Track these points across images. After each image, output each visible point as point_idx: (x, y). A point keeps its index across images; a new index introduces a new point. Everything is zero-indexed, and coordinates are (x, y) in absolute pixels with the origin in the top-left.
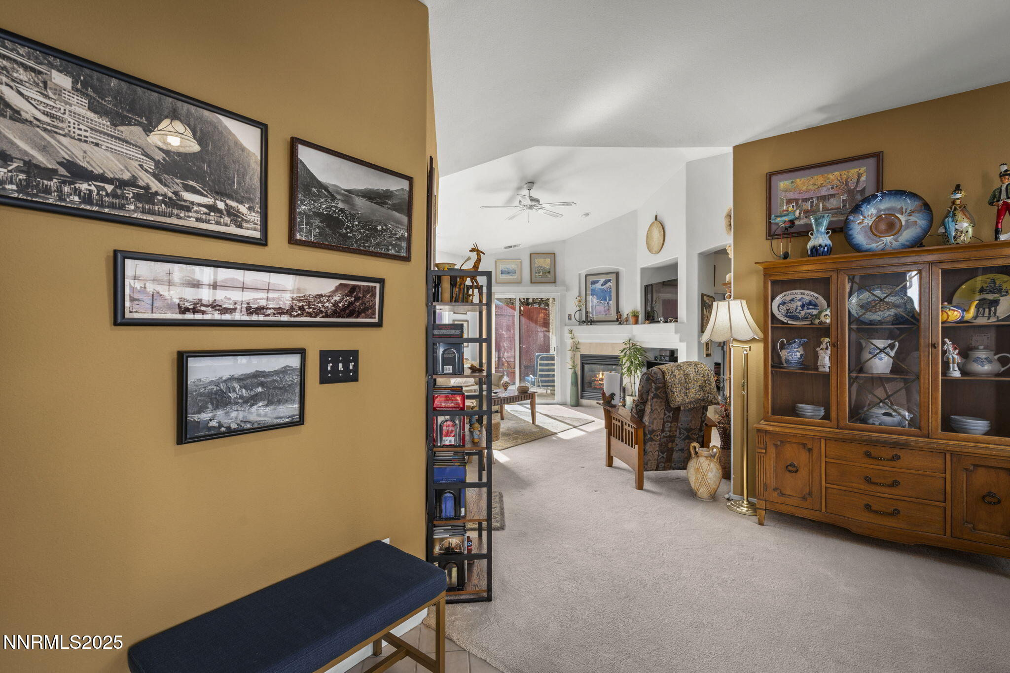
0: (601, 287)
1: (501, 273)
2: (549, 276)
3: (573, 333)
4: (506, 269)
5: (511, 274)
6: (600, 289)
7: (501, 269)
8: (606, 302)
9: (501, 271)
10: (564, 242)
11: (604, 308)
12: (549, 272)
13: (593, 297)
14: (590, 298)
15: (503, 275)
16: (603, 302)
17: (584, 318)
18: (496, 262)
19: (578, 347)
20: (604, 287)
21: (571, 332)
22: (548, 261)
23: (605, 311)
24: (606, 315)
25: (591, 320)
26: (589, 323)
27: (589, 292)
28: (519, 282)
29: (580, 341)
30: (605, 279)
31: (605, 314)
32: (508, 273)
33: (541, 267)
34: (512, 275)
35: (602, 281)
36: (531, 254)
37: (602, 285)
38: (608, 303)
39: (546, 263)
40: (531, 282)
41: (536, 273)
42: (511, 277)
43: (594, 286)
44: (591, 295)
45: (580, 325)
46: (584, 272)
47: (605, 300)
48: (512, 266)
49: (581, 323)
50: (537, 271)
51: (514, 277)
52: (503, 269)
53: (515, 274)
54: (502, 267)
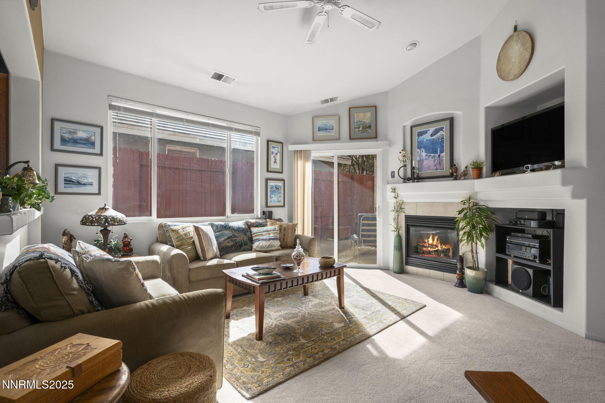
0: (430, 138)
1: (319, 130)
2: (369, 131)
3: (396, 191)
4: (324, 126)
5: (329, 131)
6: (429, 140)
7: (318, 126)
8: (437, 155)
9: (318, 128)
10: (386, 93)
11: (434, 161)
12: (370, 127)
13: (420, 150)
14: (416, 151)
15: (320, 132)
16: (432, 155)
17: (409, 175)
18: (313, 119)
19: (402, 207)
20: (434, 137)
21: (394, 190)
22: (369, 114)
23: (435, 165)
24: (437, 169)
25: (418, 176)
26: (416, 181)
27: (415, 144)
28: (338, 139)
29: (405, 200)
30: (434, 128)
31: (435, 168)
32: (326, 129)
33: (361, 122)
34: (329, 132)
35: (432, 130)
36: (350, 109)
37: (432, 135)
38: (439, 156)
39: (366, 117)
40: (350, 138)
41: (355, 128)
42: (329, 134)
43: (421, 138)
44: (418, 148)
45: (404, 182)
46: (408, 123)
47: (436, 152)
48: (332, 122)
49: (406, 180)
50: (356, 126)
51: (331, 134)
52: (321, 126)
53: (333, 131)
54: (320, 123)
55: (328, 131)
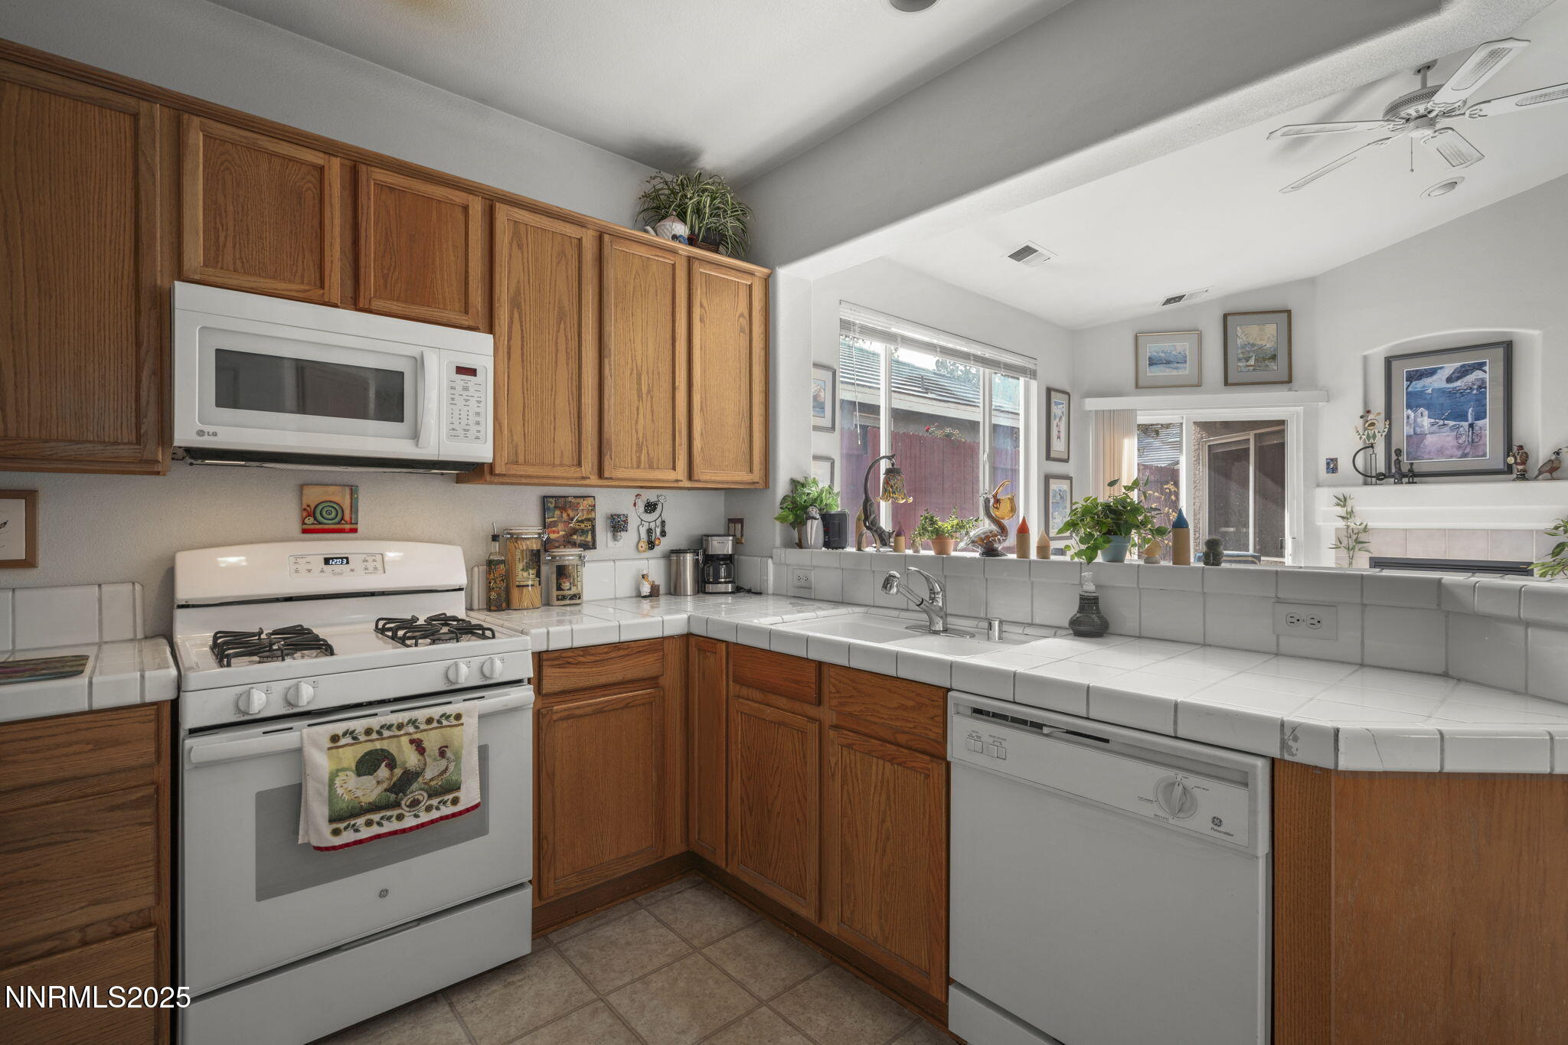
0: (1444, 385)
1: (1150, 365)
2: (1273, 366)
3: (1349, 502)
4: (1163, 355)
5: (1176, 365)
6: (1442, 391)
7: (1148, 354)
8: (1465, 424)
9: (1149, 358)
10: (1311, 282)
11: (1457, 438)
12: (1274, 357)
13: (1415, 412)
14: (1403, 413)
15: (1154, 368)
16: (1451, 423)
17: (1381, 467)
18: (1136, 338)
19: (1361, 540)
20: (1458, 384)
21: (1343, 501)
22: (1271, 329)
23: (1459, 447)
24: (1465, 455)
25: (1411, 470)
26: (1405, 480)
27: (1400, 399)
28: (1196, 384)
29: (1371, 525)
30: (1458, 364)
31: (1459, 453)
32: (1168, 362)
33: (1253, 345)
34: (1177, 368)
35: (1450, 368)
36: (1225, 316)
37: (1449, 380)
38: (1471, 426)
39: (1267, 335)
40: (1226, 383)
41: (1240, 360)
42: (1175, 373)
43: (1418, 385)
44: (1409, 407)
45: (1366, 484)
46: (1378, 352)
47: (1462, 417)
48: (1183, 346)
49: (1371, 478)
50: (1241, 356)
51: (1181, 372)
52: (1155, 354)
53: (1184, 365)
54: (1151, 348)
55: (1172, 365)
